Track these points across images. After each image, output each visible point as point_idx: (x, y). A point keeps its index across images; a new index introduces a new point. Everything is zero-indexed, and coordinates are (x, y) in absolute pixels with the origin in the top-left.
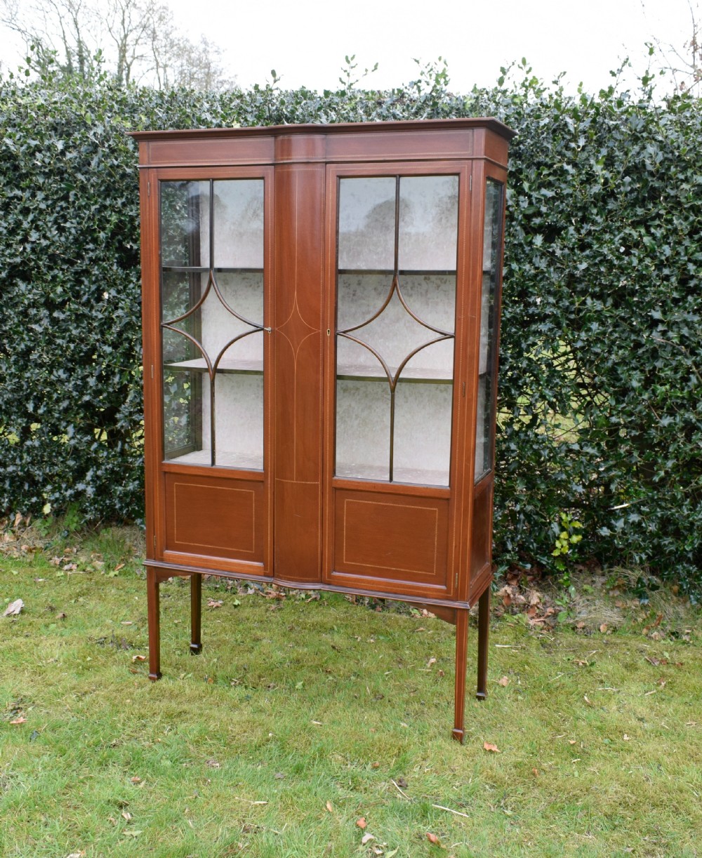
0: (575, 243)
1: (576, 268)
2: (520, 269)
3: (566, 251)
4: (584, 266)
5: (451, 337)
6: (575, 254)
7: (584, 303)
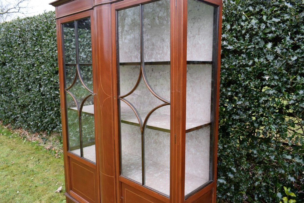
0: (290, 46)
1: (290, 60)
2: (258, 61)
3: (285, 50)
4: (295, 58)
5: (169, 104)
6: (290, 52)
7: (295, 79)
